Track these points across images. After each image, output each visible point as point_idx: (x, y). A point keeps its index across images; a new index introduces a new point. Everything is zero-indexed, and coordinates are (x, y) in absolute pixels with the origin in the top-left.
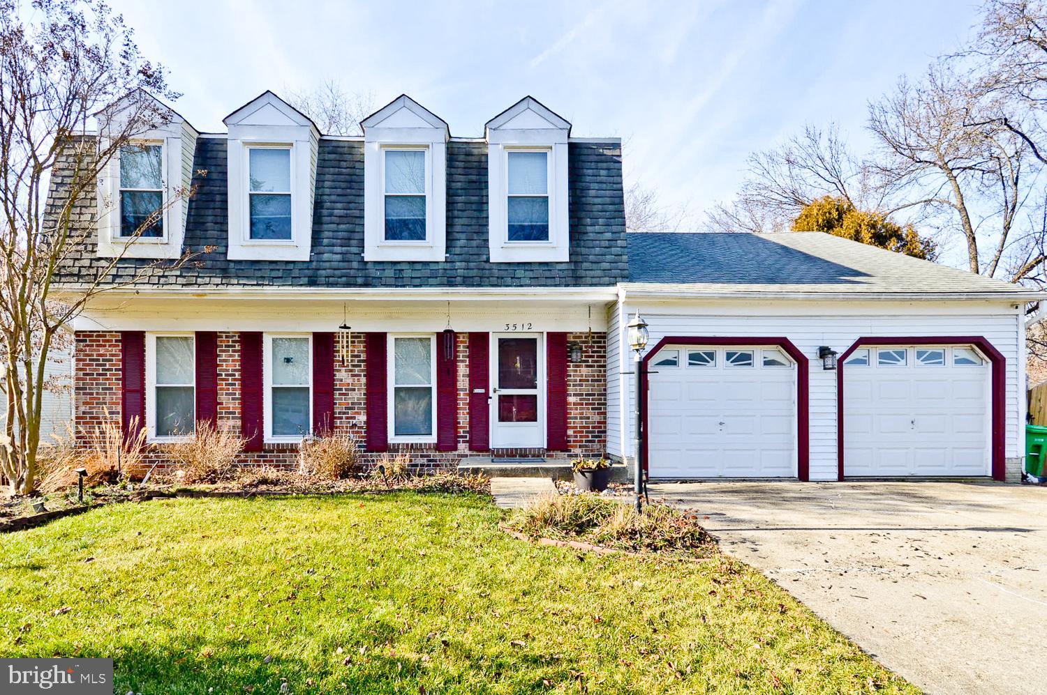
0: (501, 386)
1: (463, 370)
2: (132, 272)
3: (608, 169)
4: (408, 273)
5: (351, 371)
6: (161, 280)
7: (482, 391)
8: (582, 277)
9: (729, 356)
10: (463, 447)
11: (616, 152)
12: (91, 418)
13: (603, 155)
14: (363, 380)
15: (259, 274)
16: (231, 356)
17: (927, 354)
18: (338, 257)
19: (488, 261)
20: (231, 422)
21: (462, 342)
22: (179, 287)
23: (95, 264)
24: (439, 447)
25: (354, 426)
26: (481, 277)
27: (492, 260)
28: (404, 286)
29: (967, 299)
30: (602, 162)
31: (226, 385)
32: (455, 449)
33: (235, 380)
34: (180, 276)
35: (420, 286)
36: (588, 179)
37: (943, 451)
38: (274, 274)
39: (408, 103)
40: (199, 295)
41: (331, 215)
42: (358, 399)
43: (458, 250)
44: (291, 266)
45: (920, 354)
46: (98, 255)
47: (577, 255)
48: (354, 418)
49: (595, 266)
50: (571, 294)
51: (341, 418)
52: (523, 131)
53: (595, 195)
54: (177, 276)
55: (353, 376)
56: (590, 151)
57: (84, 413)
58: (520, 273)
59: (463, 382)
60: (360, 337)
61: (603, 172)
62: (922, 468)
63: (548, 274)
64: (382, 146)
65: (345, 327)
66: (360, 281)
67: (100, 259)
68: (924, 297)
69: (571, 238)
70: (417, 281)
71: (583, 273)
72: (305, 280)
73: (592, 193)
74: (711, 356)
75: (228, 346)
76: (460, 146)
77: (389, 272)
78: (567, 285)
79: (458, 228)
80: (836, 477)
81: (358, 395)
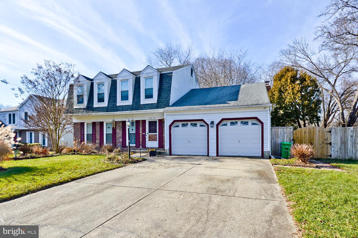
0: (149, 132)
1: (141, 129)
2: (78, 111)
3: (169, 79)
4: (124, 108)
5: (119, 130)
6: (83, 112)
7: (145, 134)
8: (159, 107)
9: (191, 124)
10: (141, 147)
11: (171, 75)
13: (168, 75)
15: (98, 110)
16: (98, 127)
17: (244, 122)
18: (112, 105)
19: (140, 104)
20: (98, 141)
21: (141, 122)
22: (85, 114)
23: (73, 110)
24: (136, 147)
25: (120, 142)
26: (138, 108)
27: (141, 104)
28: (123, 111)
29: (247, 107)
30: (168, 77)
31: (97, 133)
32: (139, 147)
33: (99, 132)
34: (86, 111)
35: (126, 111)
36: (164, 82)
37: (248, 149)
38: (101, 110)
41: (112, 96)
42: (121, 136)
43: (135, 102)
44: (104, 108)
45: (242, 122)
46: (74, 108)
47: (159, 101)
48: (120, 140)
49: (162, 104)
50: (157, 111)
51: (117, 140)
52: (147, 73)
53: (165, 86)
54: (85, 111)
55: (120, 131)
56: (165, 75)
58: (146, 106)
59: (141, 132)
60: (121, 122)
61: (167, 80)
62: (242, 154)
63: (152, 106)
64: (120, 80)
65: (114, 120)
66: (115, 110)
67: (74, 109)
68: (235, 107)
69: (158, 97)
70: (126, 110)
71: (159, 105)
72: (106, 111)
73: (164, 85)
74: (187, 124)
75: (98, 125)
76: (138, 77)
77: (121, 108)
78: (156, 109)
79: (135, 97)
80: (216, 155)
81: (120, 135)
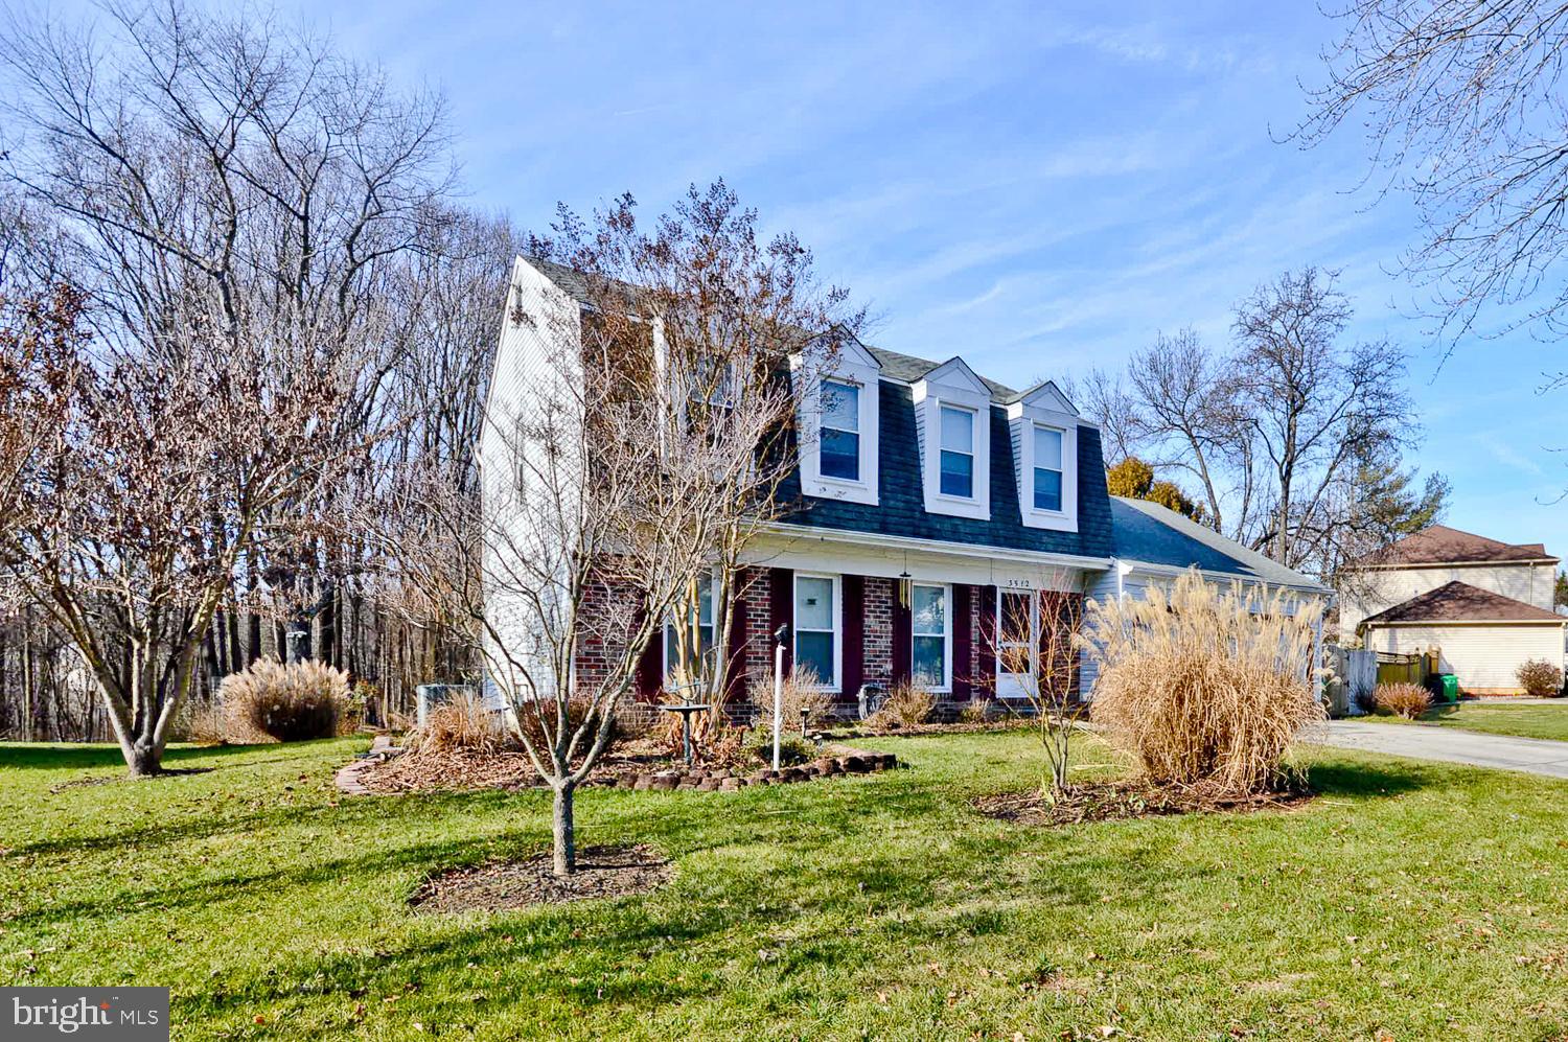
1: (975, 621)
4: (961, 529)
5: (878, 617)
7: (991, 643)
8: (1087, 548)
10: (975, 697)
12: (596, 660)
14: (890, 627)
16: (760, 594)
18: (900, 505)
19: (1022, 525)
20: (760, 669)
21: (974, 594)
24: (955, 696)
25: (881, 675)
26: (1017, 539)
28: (959, 540)
31: (755, 626)
32: (969, 698)
33: (765, 621)
35: (974, 542)
38: (848, 516)
39: (961, 366)
40: (779, 530)
42: (886, 647)
47: (1090, 528)
49: (1094, 539)
52: (1047, 411)
55: (881, 623)
57: (587, 654)
58: (1045, 539)
59: (975, 634)
60: (887, 583)
63: (1064, 541)
65: (905, 575)
66: (923, 532)
70: (970, 537)
71: (1087, 544)
72: (876, 525)
75: (757, 583)
77: (948, 526)
81: (885, 643)
